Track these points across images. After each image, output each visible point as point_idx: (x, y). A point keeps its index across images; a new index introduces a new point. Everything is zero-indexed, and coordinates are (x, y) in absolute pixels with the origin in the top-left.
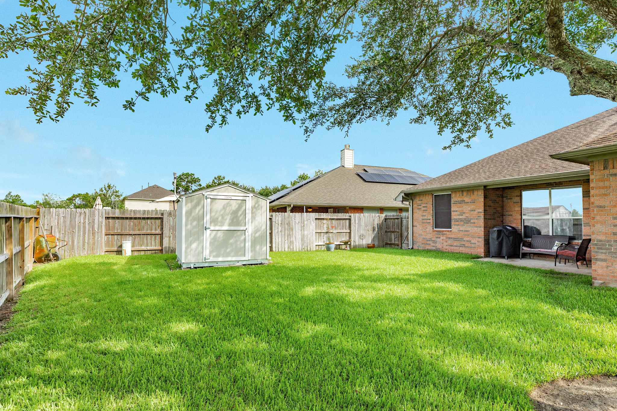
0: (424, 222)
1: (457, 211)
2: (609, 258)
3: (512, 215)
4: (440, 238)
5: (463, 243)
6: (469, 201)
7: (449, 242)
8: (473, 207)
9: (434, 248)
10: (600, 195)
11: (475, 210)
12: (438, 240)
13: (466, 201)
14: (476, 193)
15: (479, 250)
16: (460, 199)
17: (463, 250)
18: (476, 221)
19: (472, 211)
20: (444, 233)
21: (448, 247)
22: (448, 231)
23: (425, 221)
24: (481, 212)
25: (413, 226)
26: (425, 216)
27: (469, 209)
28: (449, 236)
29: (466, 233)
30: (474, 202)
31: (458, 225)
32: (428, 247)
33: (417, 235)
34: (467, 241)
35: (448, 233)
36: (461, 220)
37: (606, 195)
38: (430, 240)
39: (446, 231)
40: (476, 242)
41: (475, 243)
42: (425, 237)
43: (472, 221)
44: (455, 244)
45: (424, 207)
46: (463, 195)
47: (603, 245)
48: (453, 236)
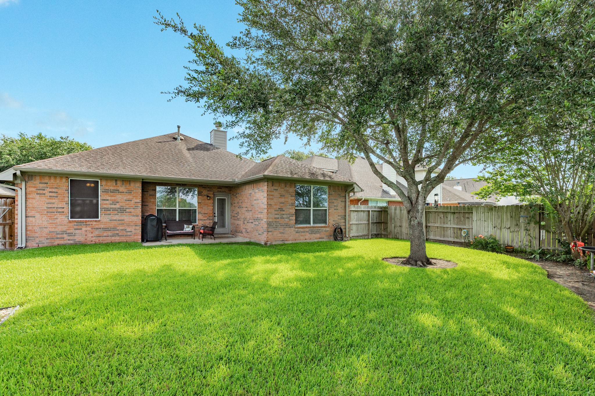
0: (51, 212)
1: (108, 200)
2: (273, 230)
3: (148, 205)
4: (81, 229)
5: (117, 232)
6: (125, 191)
7: (97, 232)
8: (130, 197)
9: (72, 242)
11: (131, 201)
12: (77, 232)
13: (120, 191)
14: (132, 184)
15: (136, 237)
16: (112, 188)
17: (117, 239)
18: (132, 210)
19: (128, 200)
20: (87, 223)
21: (94, 238)
22: (96, 221)
23: (51, 210)
24: (138, 202)
25: (26, 217)
26: (54, 203)
27: (125, 198)
28: (97, 227)
29: (120, 222)
30: (131, 193)
31: (110, 214)
32: (57, 242)
33: (36, 228)
34: (122, 230)
35: (95, 223)
36: (114, 209)
38: (63, 232)
39: (91, 221)
40: (133, 230)
41: (131, 232)
42: (53, 230)
43: (127, 210)
44: (105, 234)
45: (50, 192)
46: (116, 184)
47: (271, 224)
48: (102, 226)
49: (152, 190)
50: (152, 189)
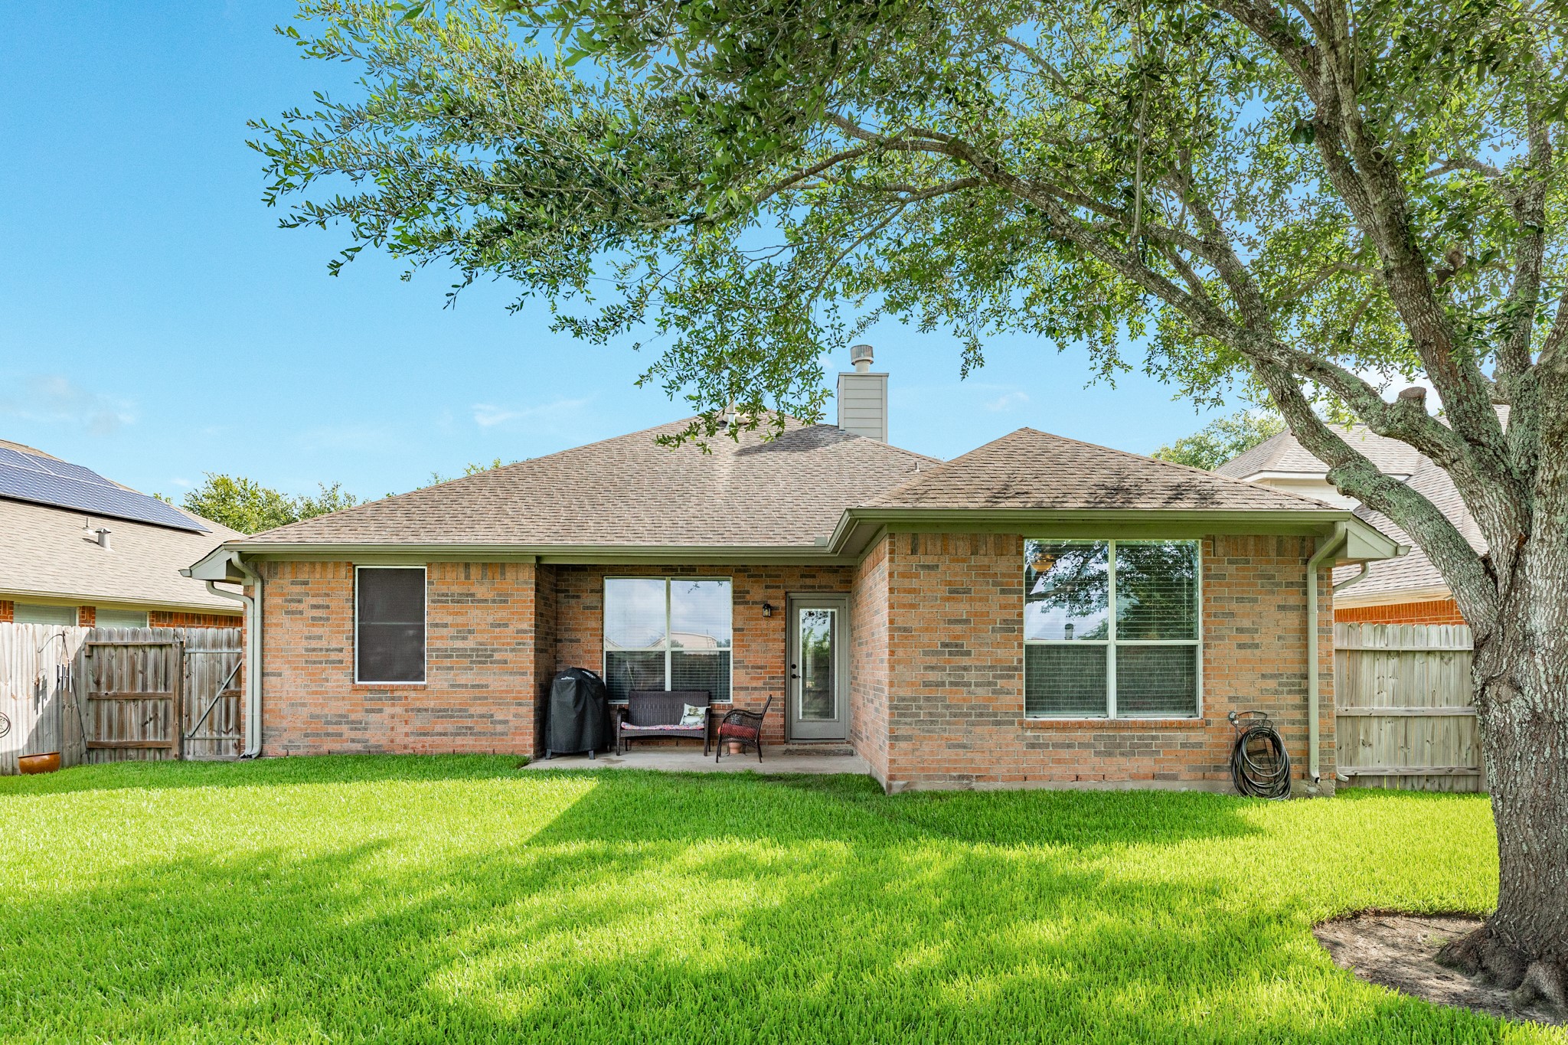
0: (315, 660)
1: (445, 625)
2: (917, 732)
3: (578, 641)
4: (380, 711)
5: (469, 723)
6: (490, 596)
7: (418, 722)
8: (502, 614)
9: (359, 747)
10: (904, 606)
11: (506, 625)
12: (373, 717)
13: (479, 596)
14: (510, 575)
15: (518, 740)
16: (456, 589)
17: (467, 743)
18: (509, 656)
19: (499, 625)
20: (397, 694)
21: (411, 739)
22: (415, 688)
23: (313, 656)
24: (525, 632)
25: (263, 674)
26: (320, 638)
27: (490, 619)
28: (418, 704)
29: (477, 692)
30: (506, 601)
31: (451, 668)
32: (328, 745)
33: (283, 705)
34: (482, 716)
35: (413, 694)
36: (463, 654)
37: (913, 606)
38: (341, 719)
39: (404, 688)
40: (510, 718)
41: (506, 722)
42: (318, 711)
43: (497, 656)
44: (439, 728)
45: (314, 607)
46: (467, 577)
47: (907, 707)
48: (432, 704)
49: (592, 591)
50: (589, 587)
